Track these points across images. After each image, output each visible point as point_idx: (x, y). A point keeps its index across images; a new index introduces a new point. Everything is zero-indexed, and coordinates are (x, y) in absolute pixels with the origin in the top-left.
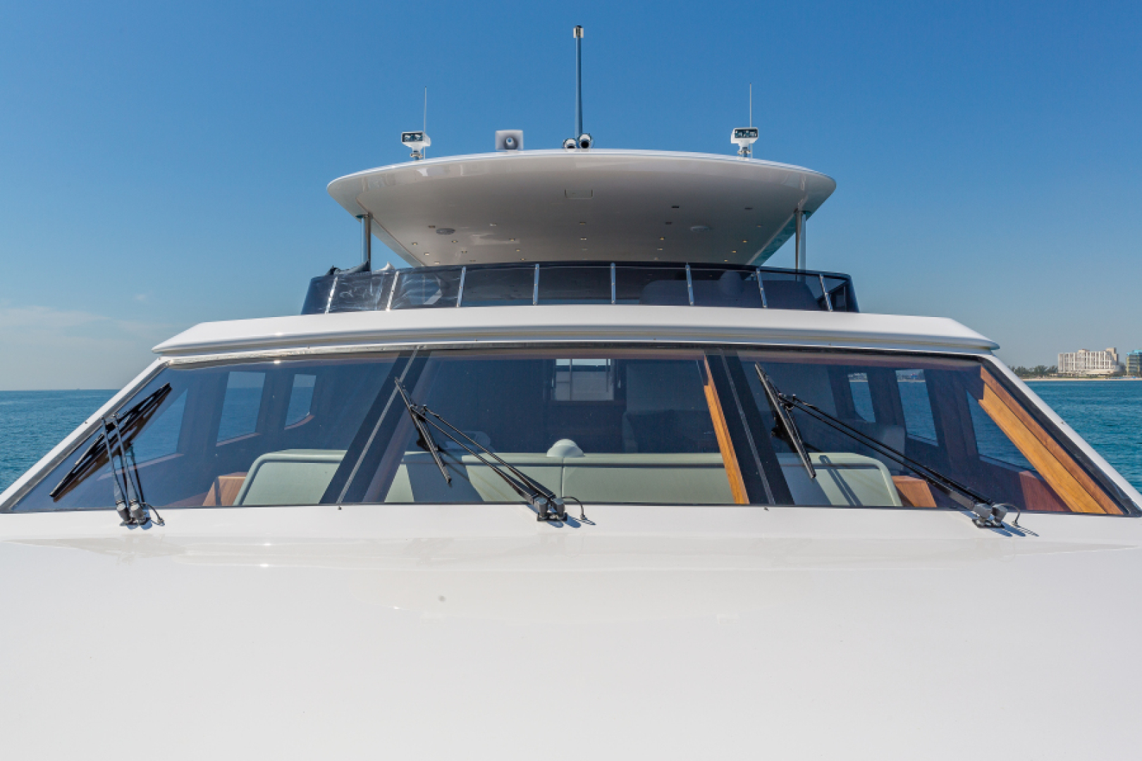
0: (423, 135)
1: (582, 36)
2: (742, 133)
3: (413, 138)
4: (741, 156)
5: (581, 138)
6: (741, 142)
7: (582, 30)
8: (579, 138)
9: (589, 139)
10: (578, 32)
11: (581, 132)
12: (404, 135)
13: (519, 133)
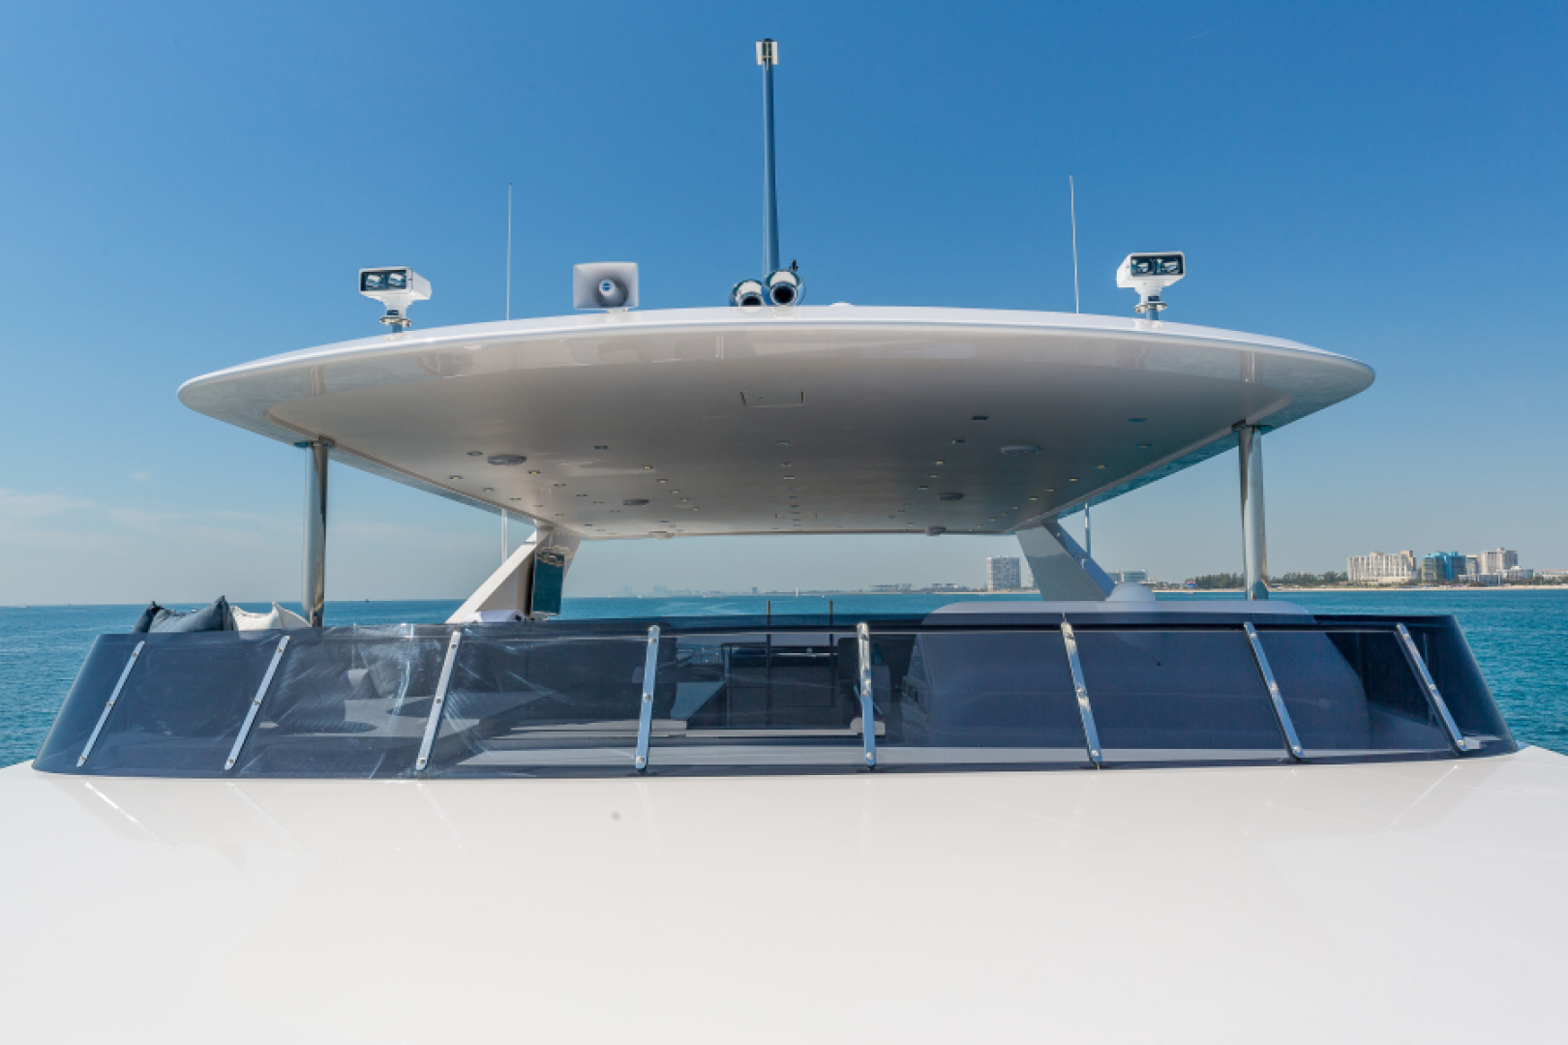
0: (409, 274)
1: (775, 61)
2: (1149, 265)
3: (385, 283)
4: (1143, 316)
5: (774, 281)
6: (1145, 286)
7: (775, 45)
8: (768, 281)
9: (791, 279)
10: (767, 50)
11: (776, 267)
12: (364, 276)
13: (628, 268)
